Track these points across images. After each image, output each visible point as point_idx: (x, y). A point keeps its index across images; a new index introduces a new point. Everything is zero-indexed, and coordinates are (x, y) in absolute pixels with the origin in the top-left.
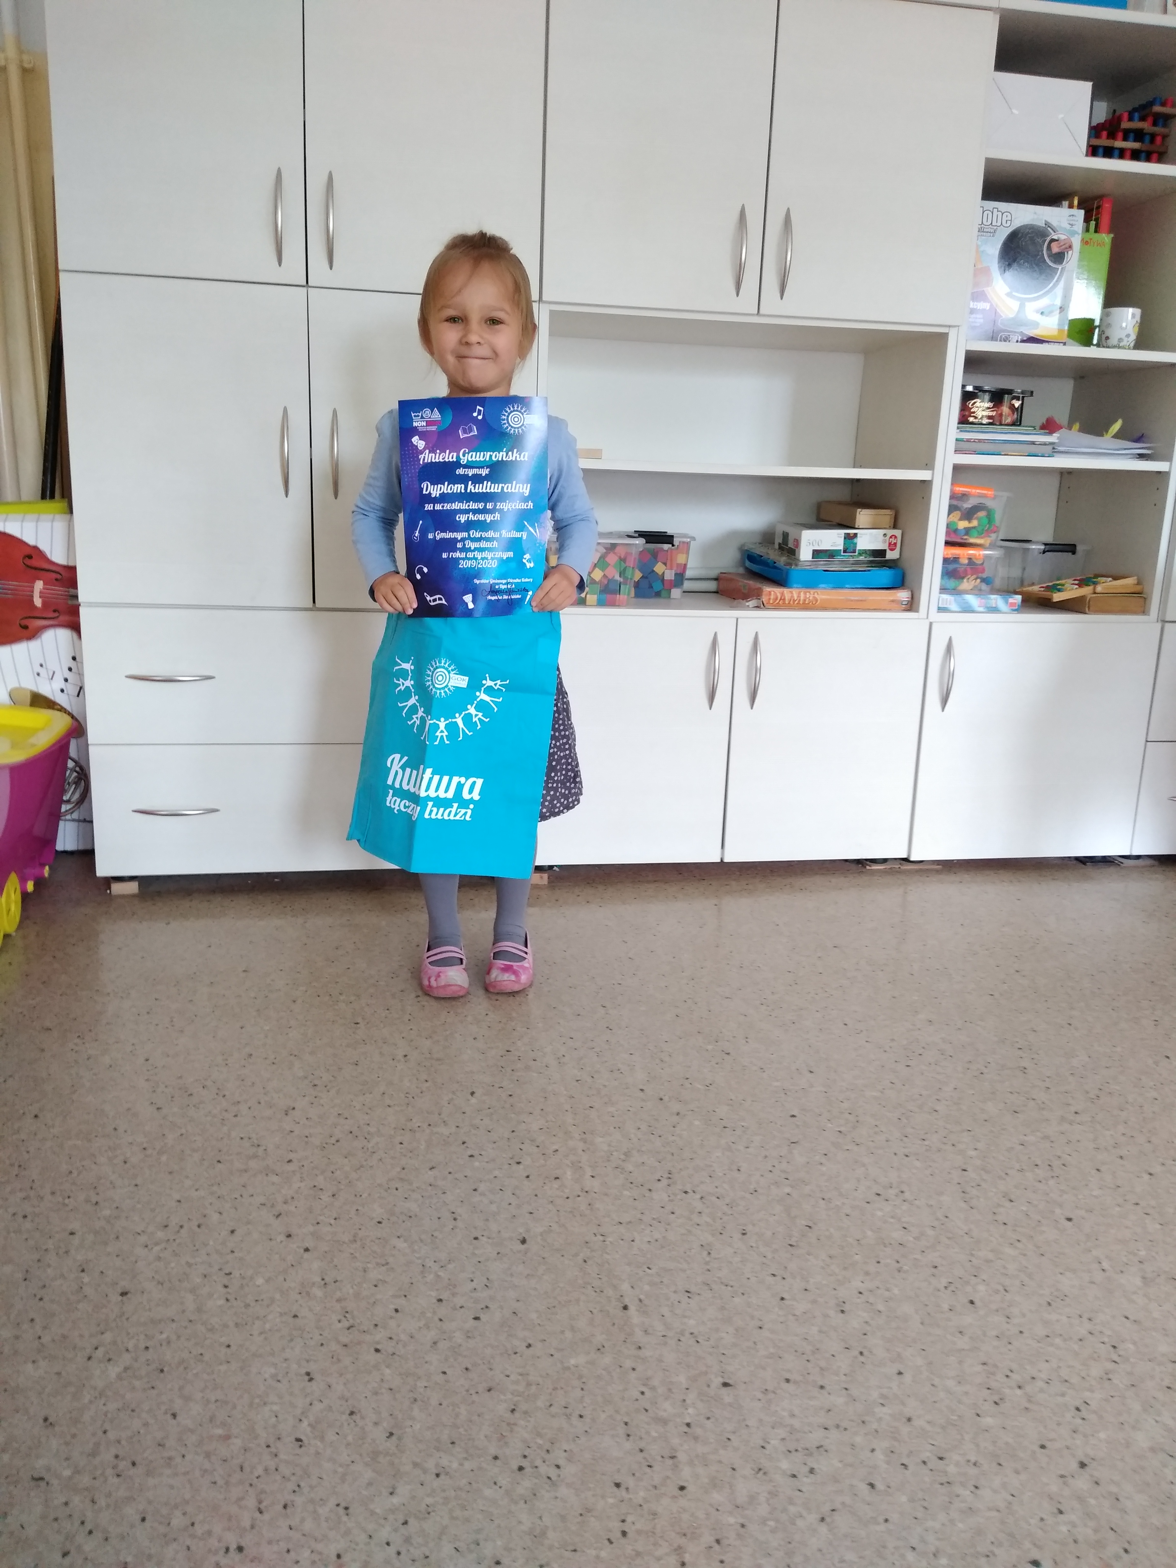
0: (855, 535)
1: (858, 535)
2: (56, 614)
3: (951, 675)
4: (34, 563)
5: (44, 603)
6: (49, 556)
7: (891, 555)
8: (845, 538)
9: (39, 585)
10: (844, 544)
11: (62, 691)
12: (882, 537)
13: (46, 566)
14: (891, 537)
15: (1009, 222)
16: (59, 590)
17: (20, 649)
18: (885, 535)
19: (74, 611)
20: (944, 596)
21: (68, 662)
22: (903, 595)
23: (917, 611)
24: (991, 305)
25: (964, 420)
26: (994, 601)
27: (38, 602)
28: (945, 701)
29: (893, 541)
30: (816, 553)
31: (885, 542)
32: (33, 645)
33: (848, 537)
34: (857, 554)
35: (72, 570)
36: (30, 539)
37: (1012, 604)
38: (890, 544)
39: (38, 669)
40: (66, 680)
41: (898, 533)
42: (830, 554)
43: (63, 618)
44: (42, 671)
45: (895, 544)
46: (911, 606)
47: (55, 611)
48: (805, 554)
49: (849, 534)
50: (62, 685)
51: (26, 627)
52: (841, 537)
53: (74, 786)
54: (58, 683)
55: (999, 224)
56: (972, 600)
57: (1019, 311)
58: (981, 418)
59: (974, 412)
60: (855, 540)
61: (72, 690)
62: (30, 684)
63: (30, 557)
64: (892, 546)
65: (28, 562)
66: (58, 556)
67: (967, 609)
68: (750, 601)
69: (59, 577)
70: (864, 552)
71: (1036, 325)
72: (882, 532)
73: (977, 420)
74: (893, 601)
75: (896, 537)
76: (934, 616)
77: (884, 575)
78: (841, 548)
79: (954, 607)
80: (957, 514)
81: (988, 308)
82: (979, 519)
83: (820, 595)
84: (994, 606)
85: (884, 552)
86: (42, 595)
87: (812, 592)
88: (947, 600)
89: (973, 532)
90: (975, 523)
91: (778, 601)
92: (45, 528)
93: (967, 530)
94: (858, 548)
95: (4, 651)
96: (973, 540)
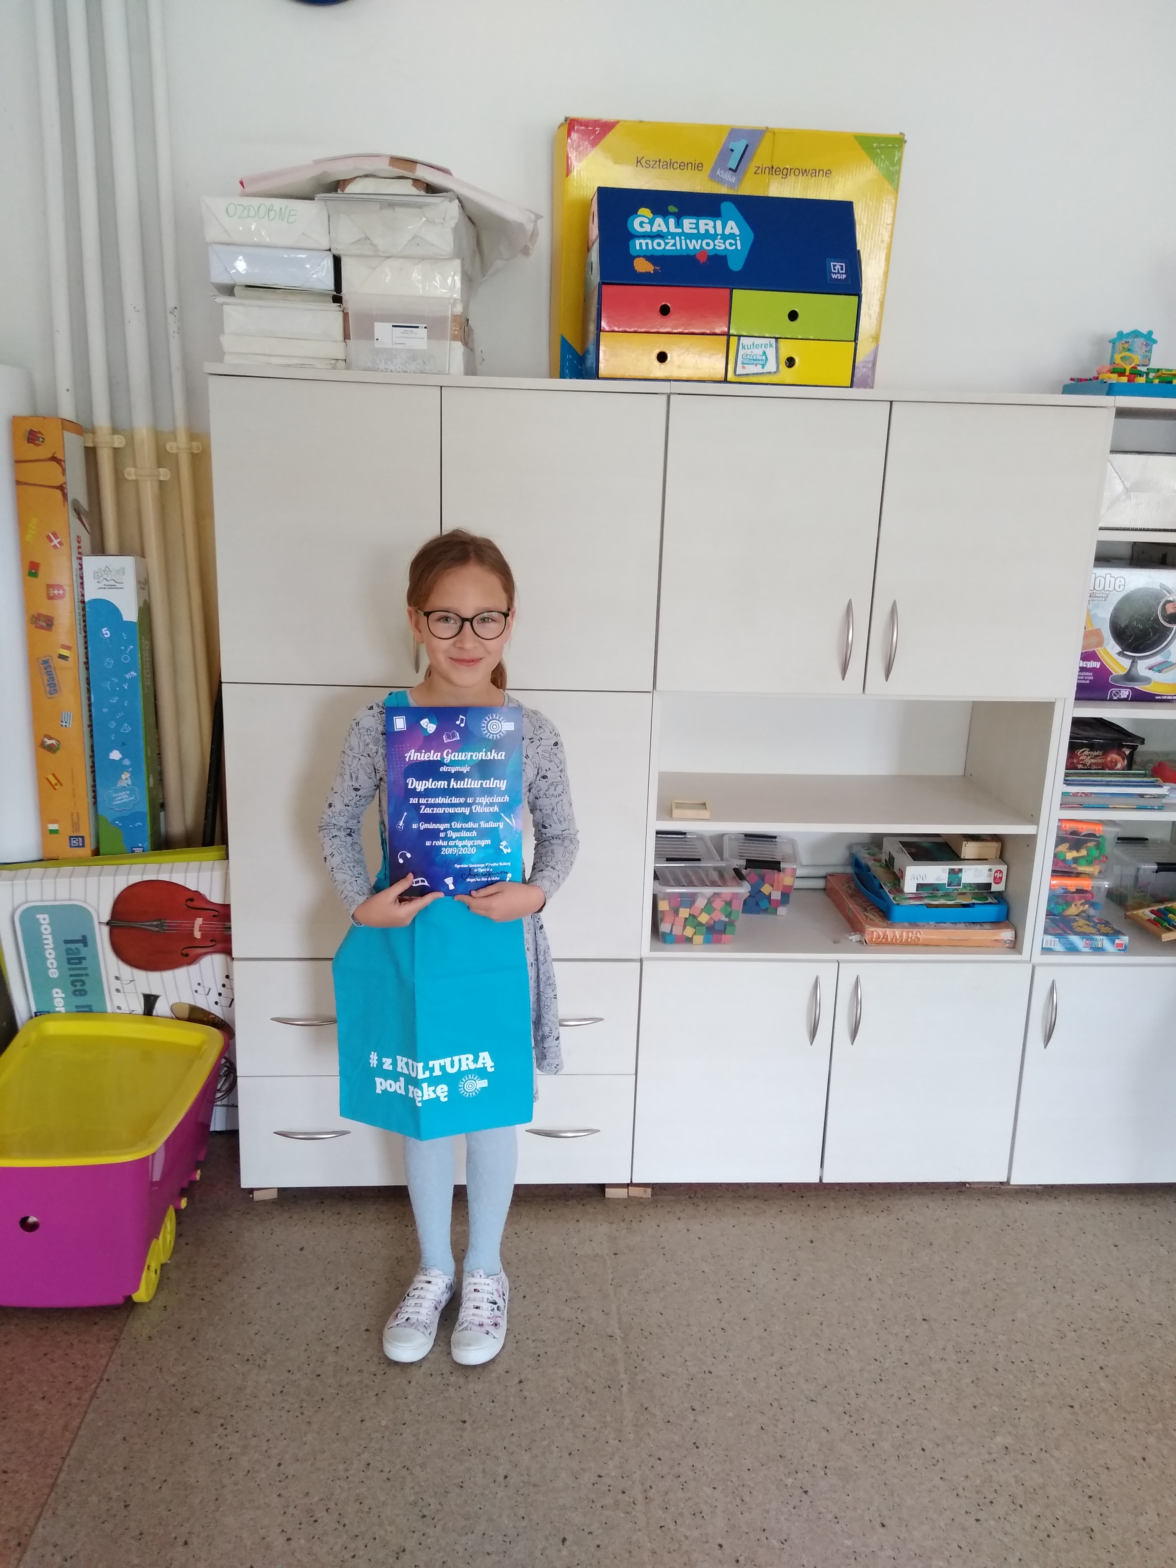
0: (960, 870)
1: (963, 871)
2: (214, 943)
3: (1055, 1010)
4: (195, 904)
5: (202, 935)
6: (208, 899)
7: (995, 888)
8: (949, 873)
9: (199, 921)
10: (949, 878)
11: (216, 1003)
12: (986, 872)
13: (205, 906)
14: (996, 872)
15: (1122, 587)
16: (217, 924)
17: (181, 973)
18: (990, 870)
19: (228, 939)
20: (1049, 938)
21: (222, 980)
22: (1007, 935)
23: (1020, 953)
24: (1102, 665)
25: (1071, 765)
26: (1100, 943)
27: (198, 934)
28: (1048, 1038)
29: (998, 875)
30: (920, 886)
31: (990, 876)
32: (193, 969)
33: (952, 872)
34: (961, 887)
35: (227, 907)
36: (191, 885)
37: (1119, 945)
38: (995, 878)
39: (196, 987)
40: (220, 994)
41: (1004, 868)
42: (935, 888)
43: (219, 946)
44: (200, 989)
45: (1001, 878)
46: (1015, 945)
47: (212, 941)
48: (909, 886)
49: (953, 869)
50: (217, 998)
51: (187, 955)
52: (946, 872)
53: (224, 1078)
54: (214, 997)
55: (1111, 589)
56: (1076, 939)
57: (1130, 669)
58: (1090, 766)
59: (1082, 760)
60: (960, 875)
61: (224, 1001)
62: (189, 999)
63: (192, 900)
64: (997, 880)
65: (190, 903)
66: (216, 898)
67: (1072, 949)
68: (853, 935)
69: (216, 913)
70: (966, 886)
72: (987, 867)
73: (1086, 767)
74: (996, 940)
75: (1001, 872)
76: (1038, 957)
77: (990, 910)
78: (946, 882)
79: (1059, 947)
80: (1064, 847)
81: (1098, 667)
82: (1088, 849)
83: (923, 934)
84: (1100, 946)
85: (989, 885)
86: (201, 929)
87: (915, 931)
88: (1052, 941)
89: (1083, 862)
90: (1084, 852)
91: (880, 940)
92: (205, 875)
93: (1075, 860)
94: (963, 882)
95: (168, 975)
96: (1081, 869)
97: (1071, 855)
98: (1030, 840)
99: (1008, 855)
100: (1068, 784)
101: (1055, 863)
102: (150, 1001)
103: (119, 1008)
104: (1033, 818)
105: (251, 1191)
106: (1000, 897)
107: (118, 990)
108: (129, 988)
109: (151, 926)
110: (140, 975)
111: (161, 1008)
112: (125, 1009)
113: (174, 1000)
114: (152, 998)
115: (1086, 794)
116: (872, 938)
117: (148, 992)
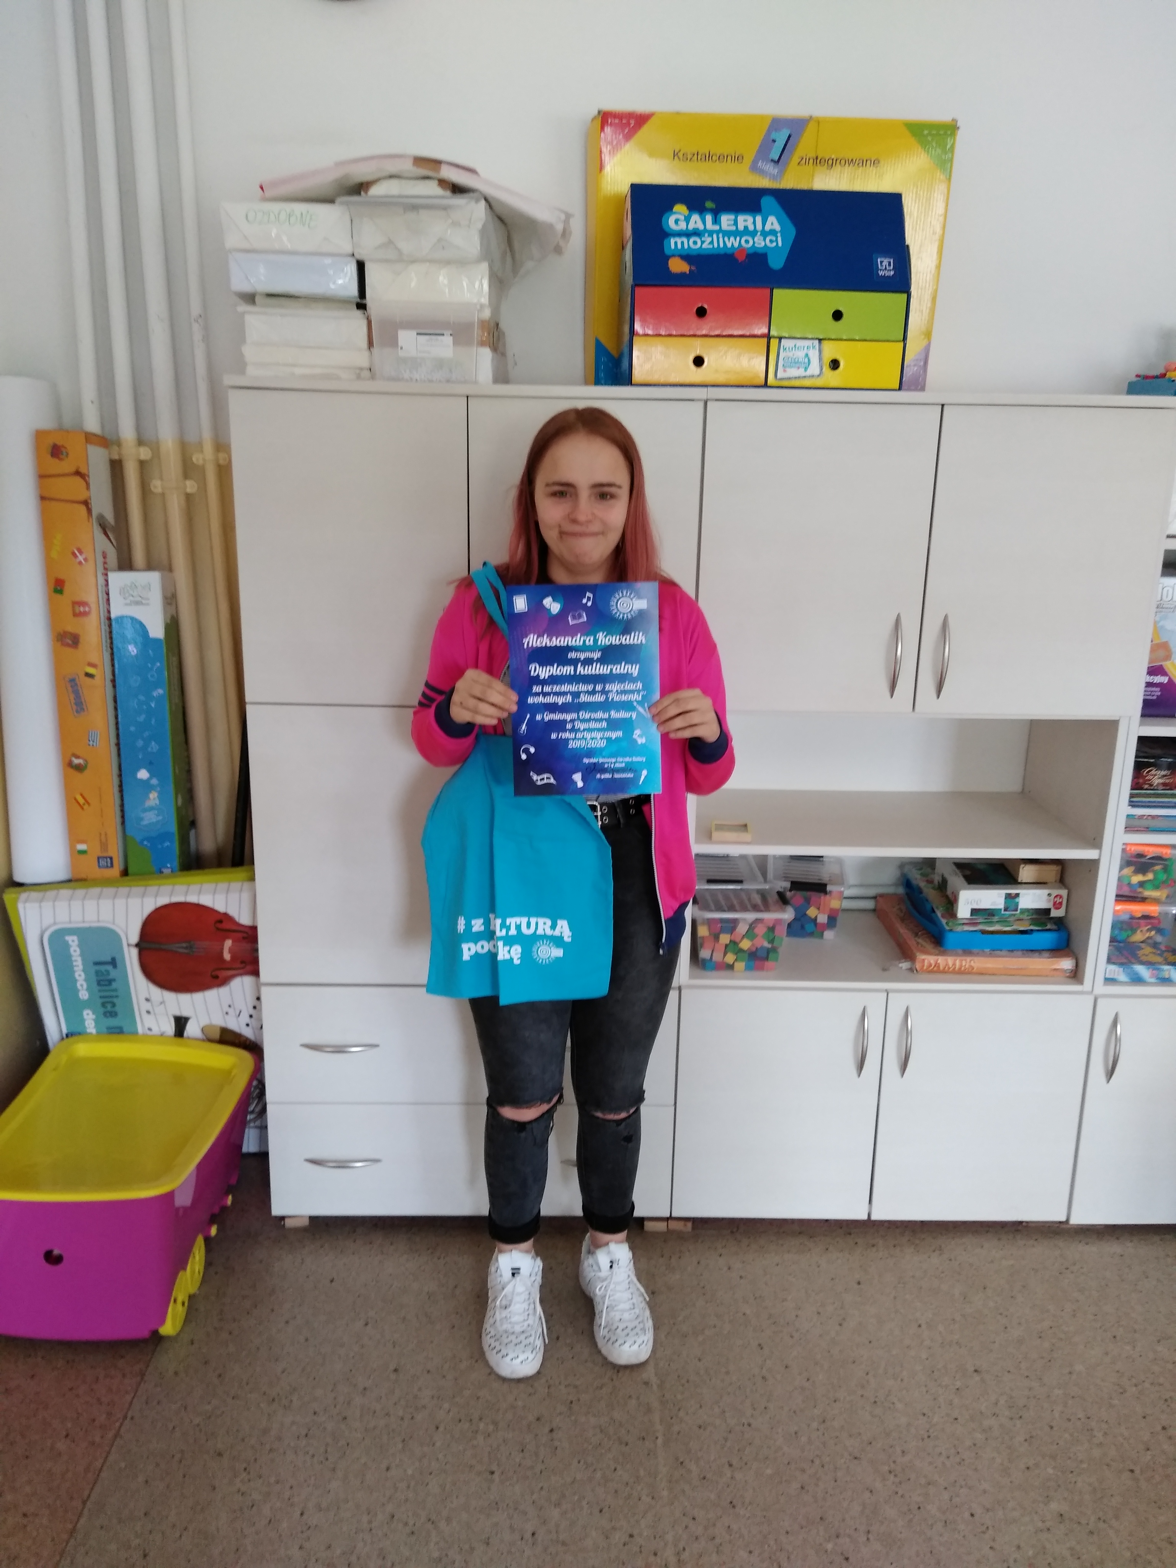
0: (1017, 895)
1: (1020, 896)
2: (242, 965)
4: (226, 925)
5: (233, 958)
6: (237, 920)
7: (1054, 913)
8: (1006, 898)
9: (228, 943)
10: (1005, 903)
11: (248, 1025)
12: (1045, 897)
13: (234, 928)
14: (1056, 896)
16: (246, 946)
17: (212, 995)
18: (1049, 895)
19: (255, 961)
20: (1112, 967)
21: (251, 1001)
22: (1067, 964)
23: (1081, 983)
25: (1138, 783)
26: (1167, 973)
27: (227, 956)
28: (1110, 1073)
29: (1058, 900)
30: (974, 912)
31: (1049, 901)
32: (223, 991)
33: (1008, 896)
34: (1018, 912)
35: (254, 928)
36: (220, 907)
38: (1055, 903)
39: (226, 1009)
40: (251, 1016)
41: (1064, 893)
42: (990, 913)
43: (249, 968)
44: (231, 1011)
45: (1061, 903)
46: (1076, 975)
47: (242, 962)
48: (963, 911)
49: (1010, 894)
50: (248, 1020)
51: (217, 977)
52: (1002, 897)
53: (257, 1100)
54: (244, 1018)
56: (1142, 970)
58: (1157, 785)
59: (1150, 780)
60: (1017, 900)
61: (255, 1023)
62: (219, 1021)
63: (221, 922)
64: (1057, 906)
65: (219, 926)
66: (244, 920)
67: (1137, 980)
68: (903, 962)
69: (245, 935)
70: (1024, 911)
72: (1046, 891)
73: (1152, 787)
74: (1055, 970)
75: (1061, 897)
76: (1101, 988)
77: (1047, 938)
78: (1002, 907)
79: (1123, 977)
80: (1130, 870)
82: (1155, 873)
83: (977, 963)
84: (1167, 977)
85: (1048, 911)
86: (230, 951)
87: (968, 959)
88: (1115, 971)
89: (1149, 886)
90: (1150, 876)
91: (932, 967)
92: (234, 897)
93: (1142, 884)
94: (1020, 907)
95: (198, 996)
96: (1147, 893)
97: (1137, 879)
98: (1092, 865)
99: (1068, 879)
100: (1133, 806)
101: (1120, 886)
102: (181, 1023)
103: (150, 1029)
104: (1096, 842)
105: (282, 1218)
106: (1060, 924)
107: (148, 1012)
108: (160, 1009)
109: (180, 947)
110: (170, 997)
111: (192, 1029)
112: (156, 1030)
113: (204, 1022)
114: (183, 1020)
115: (1153, 817)
116: (923, 966)
117: (178, 1014)
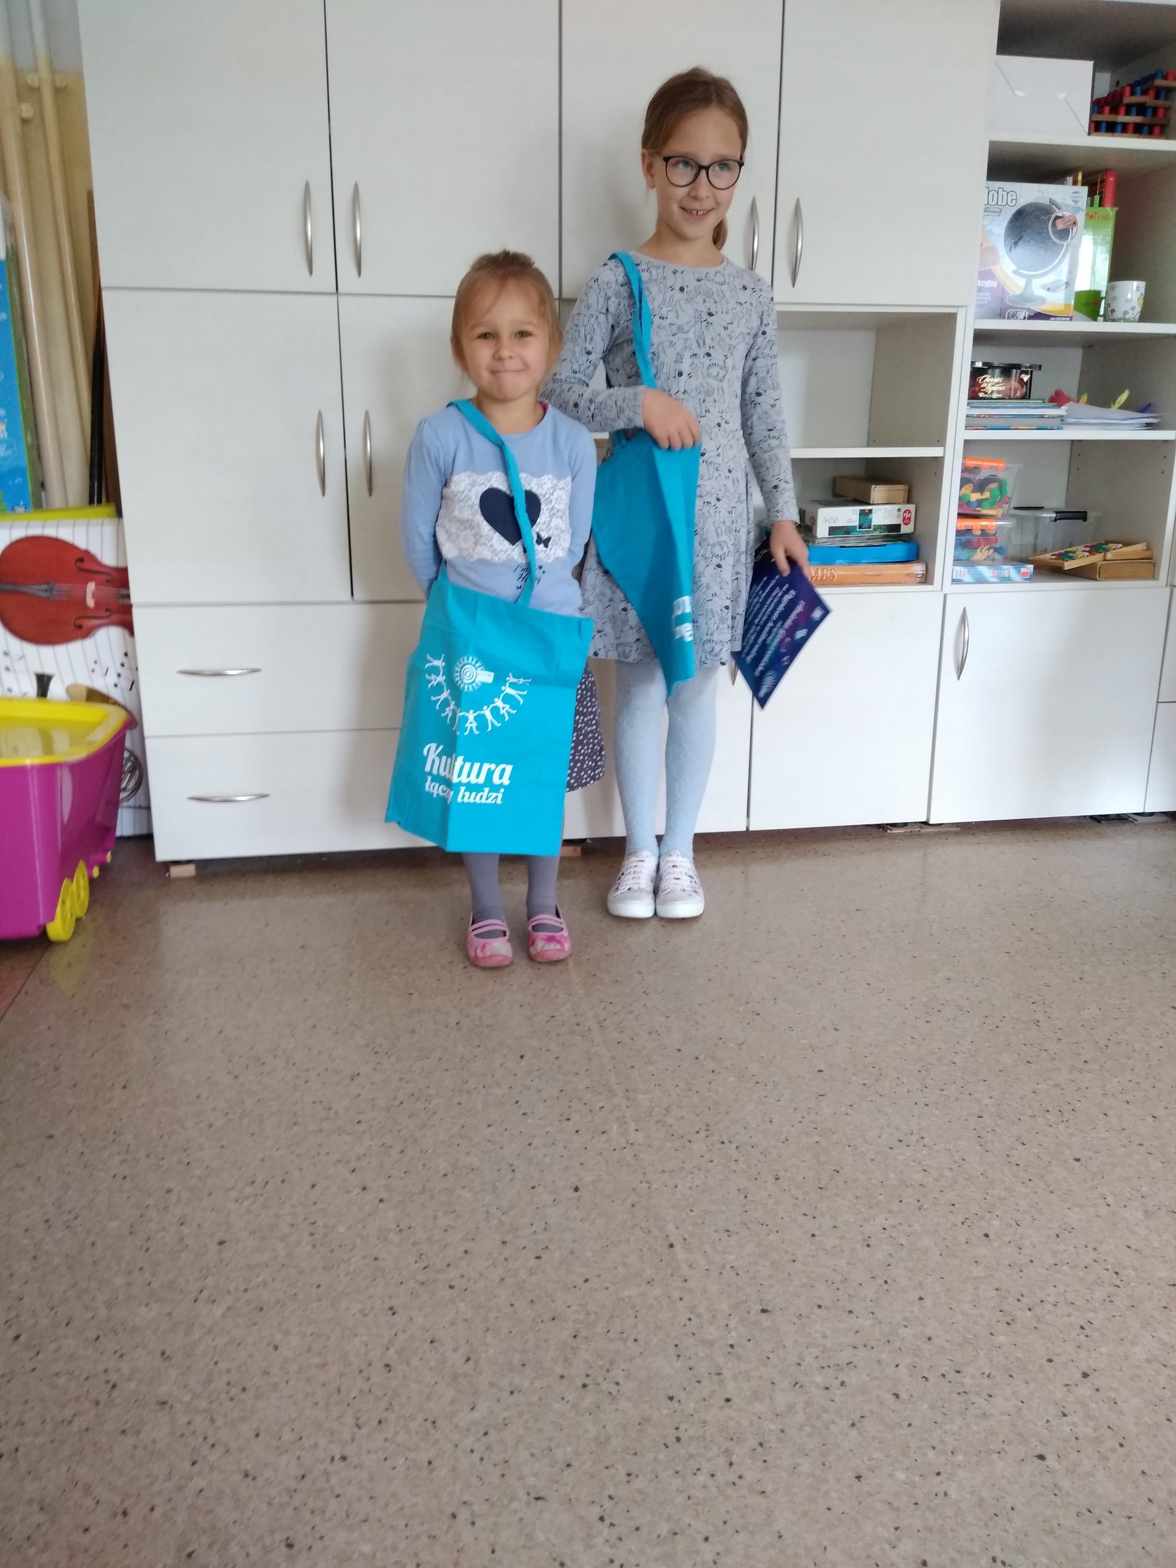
0: (870, 511)
1: (873, 511)
2: (108, 614)
3: (966, 644)
4: (86, 565)
5: (97, 604)
6: (100, 559)
7: (905, 529)
8: (860, 514)
9: (91, 587)
10: (860, 520)
11: (116, 685)
12: (896, 513)
13: (97, 568)
14: (905, 512)
15: (1014, 202)
16: (112, 591)
17: (75, 648)
18: (899, 510)
19: (127, 610)
20: (958, 568)
21: (121, 658)
22: (918, 569)
23: (931, 583)
24: (999, 284)
25: (974, 394)
26: (1006, 572)
27: (91, 603)
28: (960, 669)
29: (907, 516)
30: (833, 530)
31: (899, 516)
32: (88, 643)
33: (863, 513)
34: (871, 529)
35: (124, 571)
36: (81, 543)
37: (1024, 574)
38: (904, 518)
39: (92, 666)
40: (119, 675)
41: (912, 507)
42: (846, 531)
43: (115, 617)
44: (97, 668)
45: (909, 518)
46: (926, 579)
47: (107, 610)
48: (822, 531)
49: (863, 510)
50: (116, 680)
51: (80, 627)
52: (856, 514)
53: (129, 775)
54: (112, 678)
55: (1004, 203)
56: (985, 571)
57: (1025, 288)
58: (991, 393)
59: (984, 388)
60: (870, 516)
61: (125, 684)
62: (86, 680)
63: (82, 560)
64: (906, 521)
65: (81, 565)
66: (108, 558)
67: (980, 580)
69: (109, 578)
70: (879, 527)
71: (1042, 300)
72: (897, 507)
73: (987, 396)
74: (908, 575)
75: (910, 512)
76: (948, 587)
77: (899, 549)
78: (857, 524)
79: (967, 578)
80: (969, 488)
81: (995, 286)
82: (991, 492)
83: (837, 571)
84: (1007, 575)
85: (898, 527)
86: (94, 596)
87: (829, 567)
88: (961, 572)
89: (987, 503)
90: (987, 494)
92: (95, 530)
93: (980, 502)
94: (873, 524)
95: (61, 650)
96: (985, 511)
97: (975, 497)
98: (937, 464)
99: (915, 496)
100: (971, 407)
101: (961, 505)
102: (43, 682)
103: (10, 690)
104: (940, 440)
105: (167, 864)
107: (7, 669)
108: (20, 665)
109: (39, 590)
110: (30, 649)
111: (56, 689)
112: (16, 692)
113: (69, 681)
114: (45, 679)
115: (989, 416)
117: (40, 671)
